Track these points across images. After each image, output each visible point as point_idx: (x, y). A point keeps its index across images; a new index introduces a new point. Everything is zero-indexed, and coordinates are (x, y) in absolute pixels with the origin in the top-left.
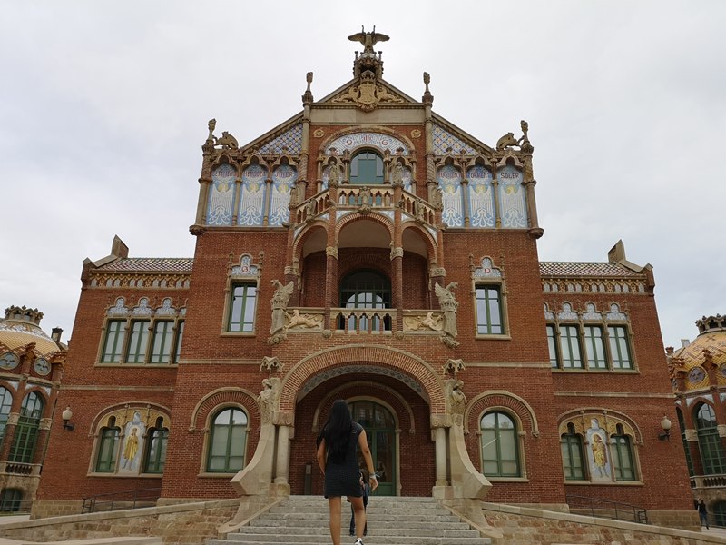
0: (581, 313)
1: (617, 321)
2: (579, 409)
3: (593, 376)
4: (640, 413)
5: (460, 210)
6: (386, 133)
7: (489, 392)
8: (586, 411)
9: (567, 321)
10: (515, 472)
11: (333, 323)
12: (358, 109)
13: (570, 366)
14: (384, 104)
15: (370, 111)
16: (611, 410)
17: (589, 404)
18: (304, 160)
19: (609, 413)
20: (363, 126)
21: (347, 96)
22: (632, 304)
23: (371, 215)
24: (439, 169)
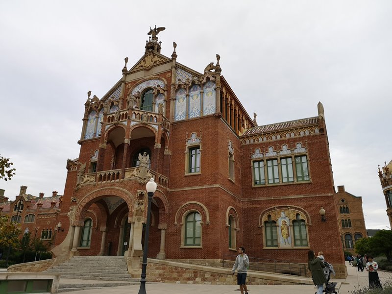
0: (278, 151)
1: (300, 153)
2: (274, 207)
3: (284, 187)
4: (310, 206)
5: (185, 111)
6: (156, 79)
7: (188, 203)
8: (278, 208)
9: (271, 157)
10: (192, 243)
11: (98, 179)
12: (144, 69)
13: (272, 182)
14: (156, 64)
15: (150, 69)
16: (293, 206)
17: (280, 203)
18: (120, 101)
19: (291, 207)
20: (146, 78)
21: (140, 65)
22: (310, 142)
23: (119, 125)
24: (176, 91)
